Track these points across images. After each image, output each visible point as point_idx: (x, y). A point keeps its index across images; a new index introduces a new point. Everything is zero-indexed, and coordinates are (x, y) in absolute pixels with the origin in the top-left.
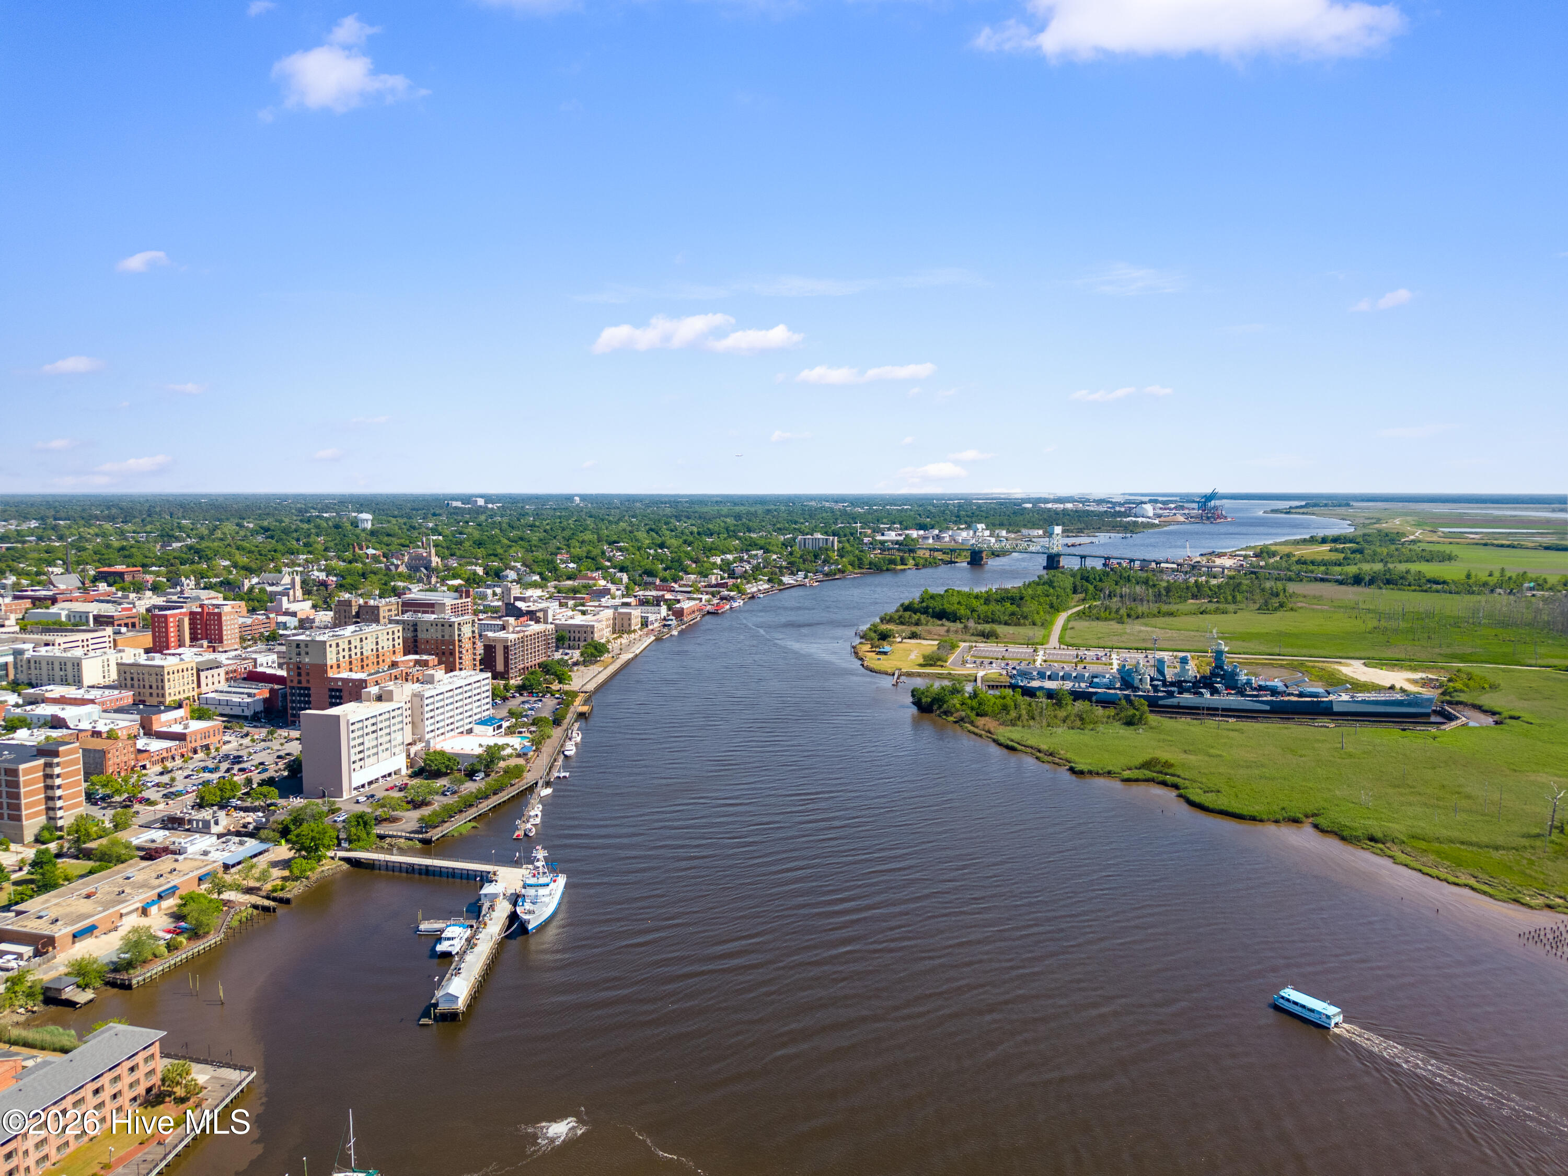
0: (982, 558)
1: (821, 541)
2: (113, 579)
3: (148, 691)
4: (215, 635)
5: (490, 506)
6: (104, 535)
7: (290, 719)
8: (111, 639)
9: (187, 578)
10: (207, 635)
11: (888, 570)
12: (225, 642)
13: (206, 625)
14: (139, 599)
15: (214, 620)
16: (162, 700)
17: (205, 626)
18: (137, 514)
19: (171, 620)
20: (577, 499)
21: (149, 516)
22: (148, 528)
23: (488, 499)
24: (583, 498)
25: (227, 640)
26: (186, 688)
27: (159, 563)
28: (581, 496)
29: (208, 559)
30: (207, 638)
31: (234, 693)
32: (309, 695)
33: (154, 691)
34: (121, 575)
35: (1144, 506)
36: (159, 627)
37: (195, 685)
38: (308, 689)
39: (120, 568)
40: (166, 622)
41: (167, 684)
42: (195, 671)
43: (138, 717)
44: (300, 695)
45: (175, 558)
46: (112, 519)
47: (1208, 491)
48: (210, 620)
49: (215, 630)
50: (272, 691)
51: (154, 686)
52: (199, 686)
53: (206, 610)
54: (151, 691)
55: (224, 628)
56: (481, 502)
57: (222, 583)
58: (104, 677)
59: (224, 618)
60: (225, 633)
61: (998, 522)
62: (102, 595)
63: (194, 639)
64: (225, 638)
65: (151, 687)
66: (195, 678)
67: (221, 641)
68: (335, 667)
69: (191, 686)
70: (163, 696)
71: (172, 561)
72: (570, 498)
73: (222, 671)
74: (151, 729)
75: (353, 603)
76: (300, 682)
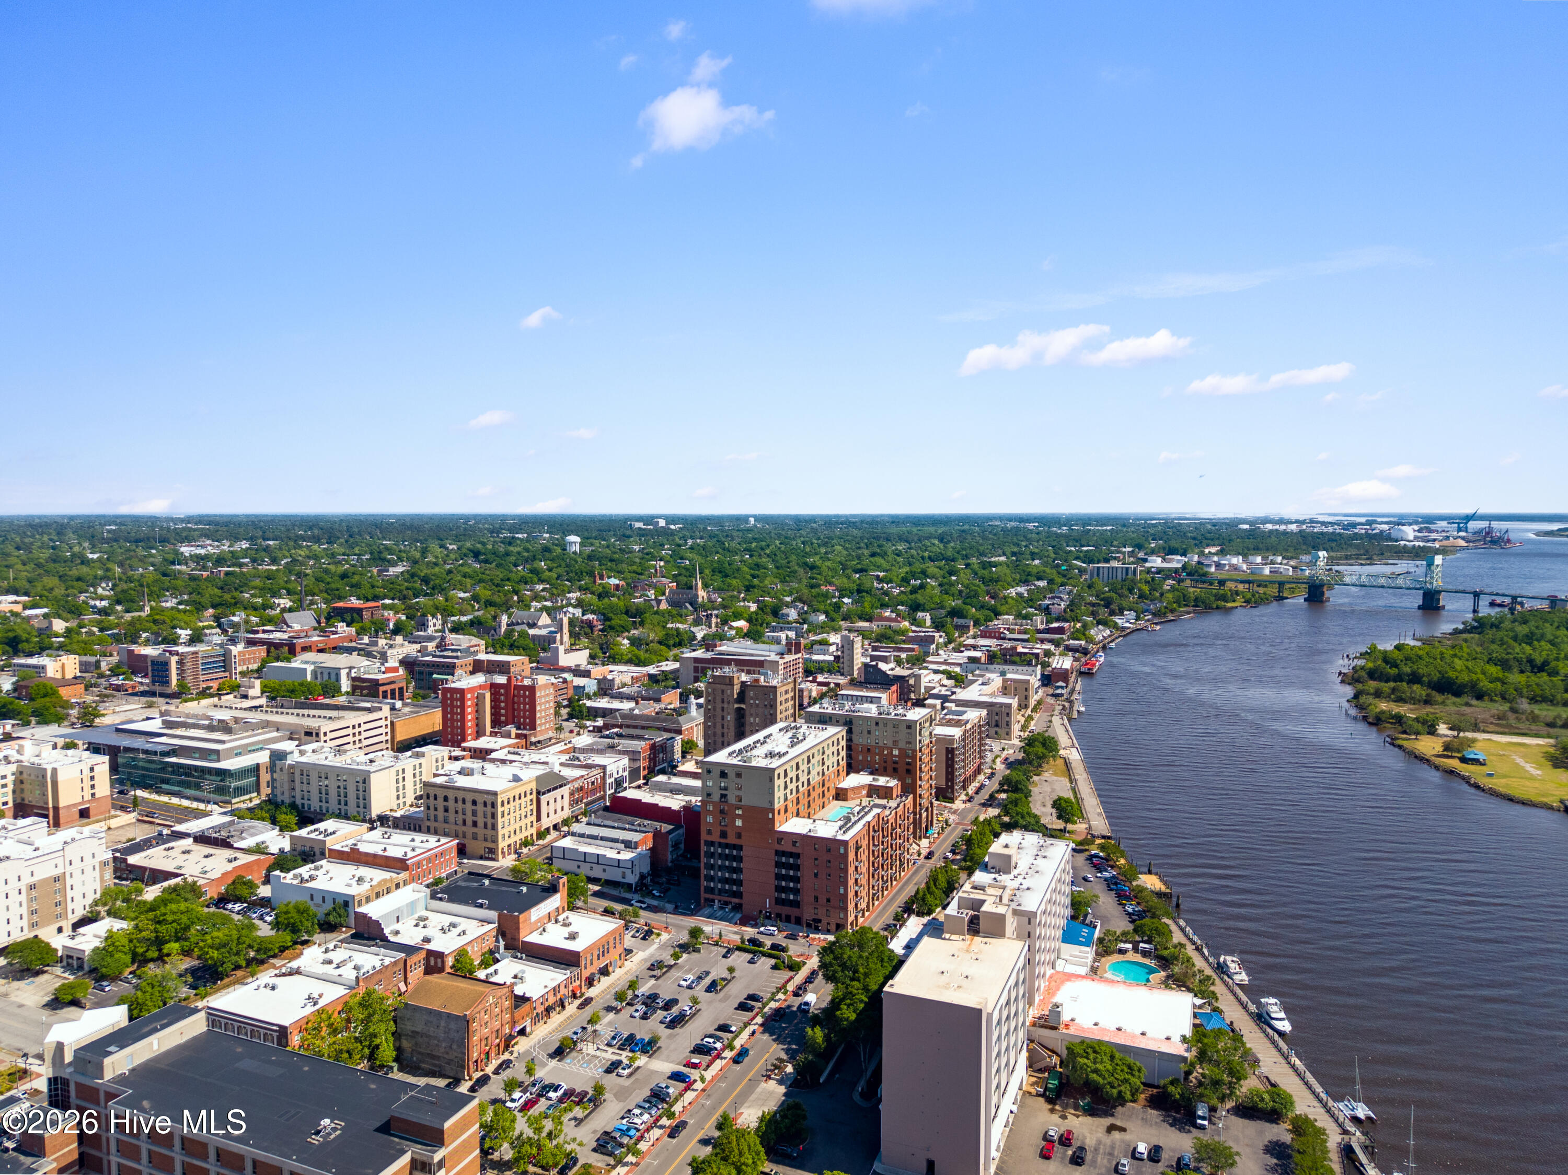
0: (1323, 594)
1: (1119, 571)
2: (351, 616)
3: (469, 830)
4: (525, 718)
5: (672, 527)
6: (316, 557)
7: (703, 895)
8: (388, 722)
9: (434, 616)
10: (514, 717)
11: (1218, 608)
12: (538, 729)
13: (514, 703)
14: (391, 647)
15: (524, 696)
16: (492, 845)
17: (512, 704)
18: (339, 534)
19: (469, 696)
20: (752, 520)
21: (351, 536)
22: (356, 550)
23: (671, 520)
24: (758, 518)
25: (541, 725)
26: (523, 823)
27: (391, 594)
28: (754, 516)
29: (442, 590)
30: (513, 723)
31: (602, 839)
32: (739, 859)
33: (480, 831)
34: (359, 611)
35: (1404, 528)
36: (452, 706)
37: (534, 818)
38: (740, 848)
39: (354, 602)
40: (463, 700)
41: (500, 820)
42: (534, 796)
43: (493, 915)
44: (727, 857)
45: (407, 588)
46: (317, 540)
47: (1469, 511)
48: (519, 696)
49: (525, 710)
50: (657, 835)
51: (480, 823)
52: (539, 819)
53: (514, 682)
54: (475, 830)
55: (538, 708)
56: (662, 523)
57: (472, 623)
58: (398, 798)
59: (538, 694)
60: (538, 715)
61: (1251, 546)
62: (342, 639)
63: (496, 722)
64: (538, 722)
65: (475, 824)
66: (534, 807)
67: (533, 727)
68: (782, 812)
69: (528, 821)
70: (495, 841)
71: (405, 592)
72: (744, 519)
73: (565, 791)
74: (515, 938)
75: (736, 681)
76: (724, 834)
